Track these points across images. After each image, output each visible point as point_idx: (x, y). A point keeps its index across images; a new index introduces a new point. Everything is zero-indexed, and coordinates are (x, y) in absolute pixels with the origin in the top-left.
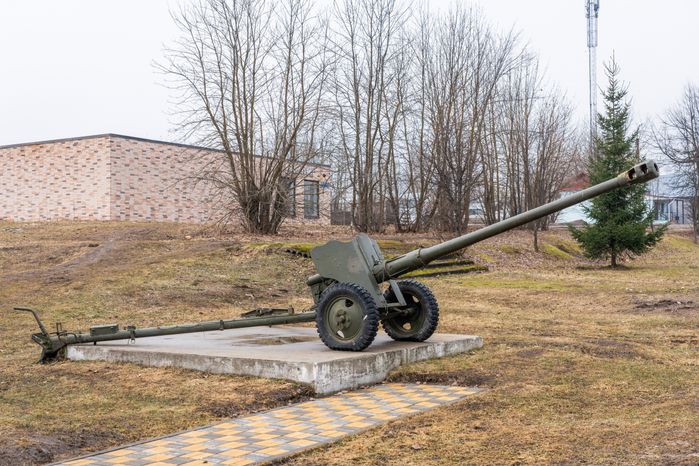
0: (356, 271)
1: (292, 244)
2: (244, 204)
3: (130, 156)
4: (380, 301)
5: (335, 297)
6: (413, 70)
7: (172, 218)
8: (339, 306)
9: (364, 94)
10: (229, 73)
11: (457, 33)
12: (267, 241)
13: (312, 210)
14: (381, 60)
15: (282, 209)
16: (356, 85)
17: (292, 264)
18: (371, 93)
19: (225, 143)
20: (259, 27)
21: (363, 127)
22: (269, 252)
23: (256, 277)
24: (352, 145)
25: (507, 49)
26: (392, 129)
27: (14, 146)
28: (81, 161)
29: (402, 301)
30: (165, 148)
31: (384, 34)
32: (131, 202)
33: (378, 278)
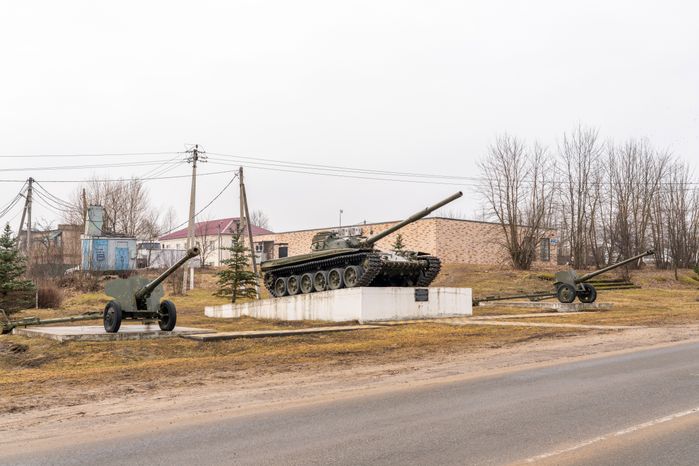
0: (569, 280)
1: (540, 274)
2: (513, 255)
3: (445, 229)
4: (577, 289)
5: (563, 287)
6: (606, 178)
7: (466, 261)
8: (564, 290)
9: (576, 194)
10: (505, 189)
11: (632, 155)
12: (527, 273)
13: (545, 257)
14: (586, 175)
15: (532, 256)
16: (571, 189)
17: (542, 283)
18: (580, 193)
19: (502, 220)
20: (520, 165)
21: (576, 212)
22: (530, 278)
23: (526, 288)
24: (569, 221)
25: (663, 162)
26: (593, 213)
27: (382, 223)
28: (420, 231)
29: (584, 289)
30: (462, 223)
31: (587, 163)
32: (446, 252)
33: (577, 282)
